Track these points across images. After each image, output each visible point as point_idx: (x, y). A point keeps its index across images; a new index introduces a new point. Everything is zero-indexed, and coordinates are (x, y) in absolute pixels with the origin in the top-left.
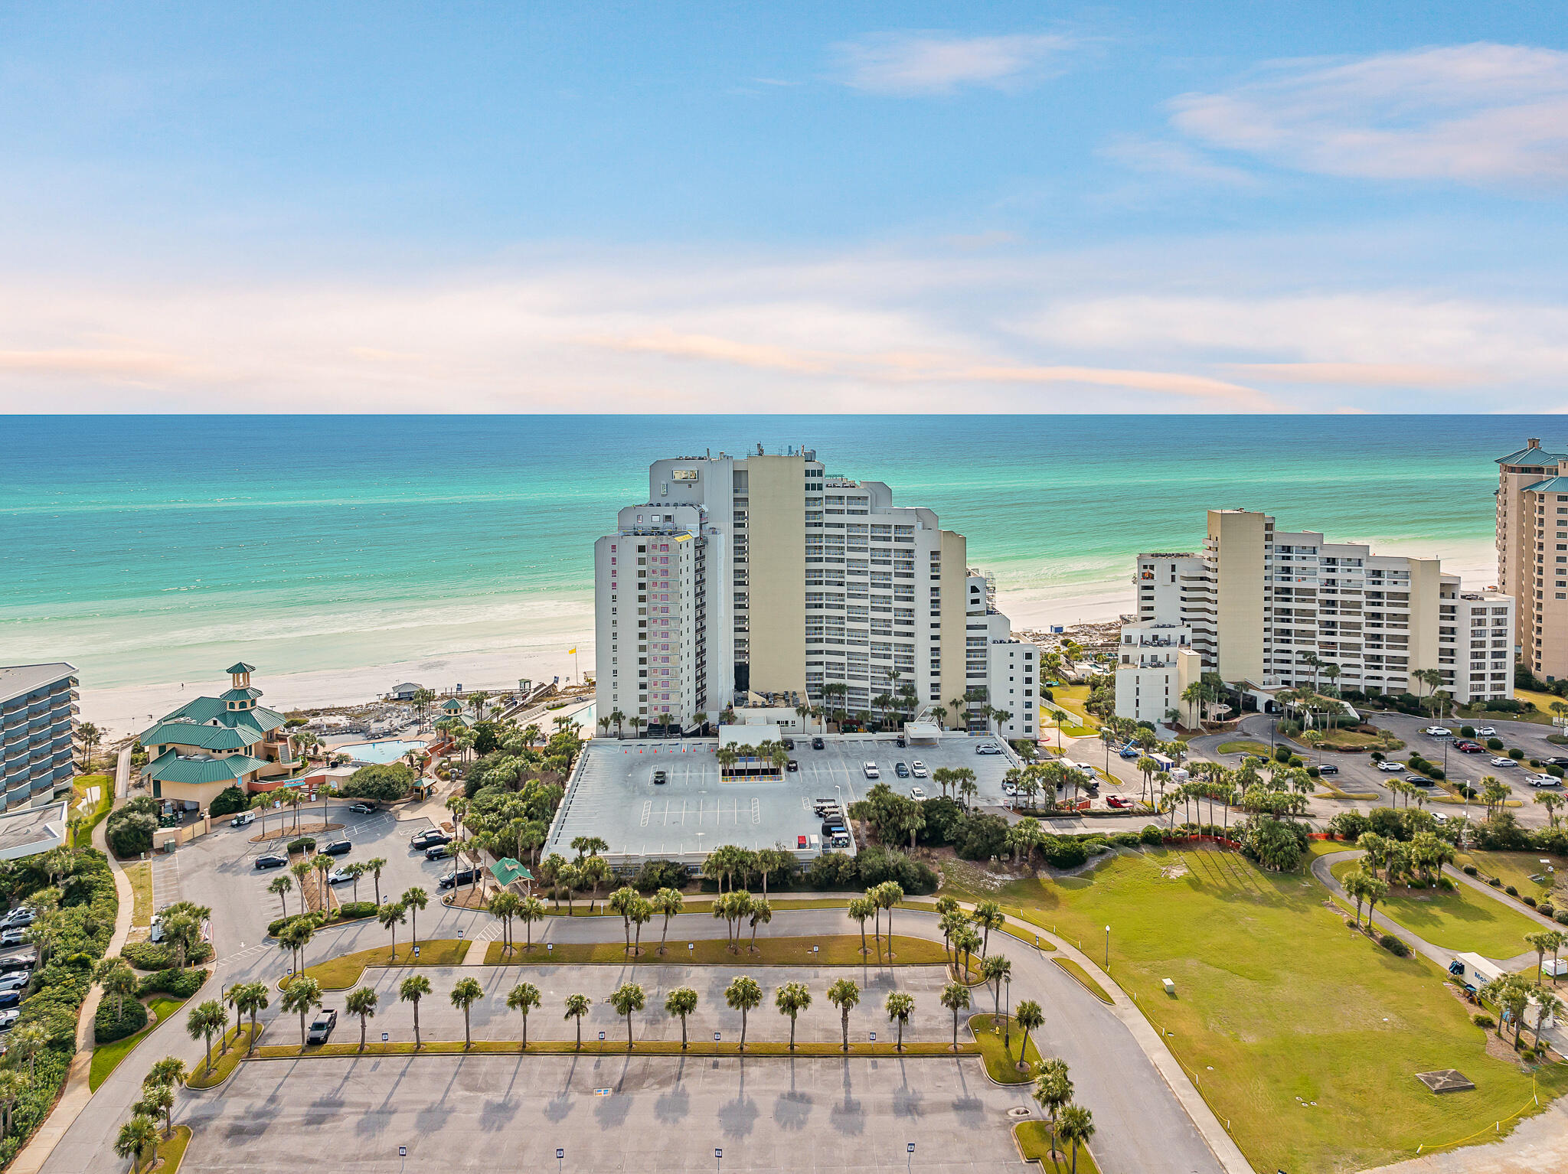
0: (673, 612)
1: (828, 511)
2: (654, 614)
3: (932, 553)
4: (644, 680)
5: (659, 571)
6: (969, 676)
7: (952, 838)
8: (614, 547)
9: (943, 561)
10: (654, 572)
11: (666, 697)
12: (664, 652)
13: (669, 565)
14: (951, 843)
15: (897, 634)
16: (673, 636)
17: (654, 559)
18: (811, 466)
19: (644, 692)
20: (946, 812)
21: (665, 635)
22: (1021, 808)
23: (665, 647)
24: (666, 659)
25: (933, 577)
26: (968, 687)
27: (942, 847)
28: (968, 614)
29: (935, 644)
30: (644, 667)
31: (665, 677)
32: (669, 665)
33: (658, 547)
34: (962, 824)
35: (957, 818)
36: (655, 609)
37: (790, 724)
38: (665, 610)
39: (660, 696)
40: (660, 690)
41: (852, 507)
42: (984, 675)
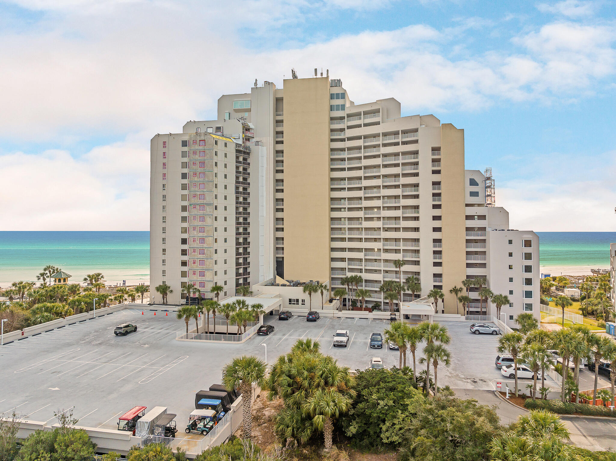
0: (209, 198)
1: (349, 127)
2: (194, 201)
3: (434, 149)
4: (185, 258)
5: (198, 163)
6: (468, 265)
7: (395, 438)
8: (164, 143)
9: (442, 155)
10: (194, 164)
11: (202, 274)
12: (201, 234)
13: (206, 158)
14: (392, 446)
15: (406, 229)
16: (209, 221)
17: (195, 153)
18: (335, 90)
19: (185, 269)
20: (392, 389)
21: (202, 218)
22: (523, 397)
23: (202, 230)
24: (202, 240)
25: (434, 172)
26: (468, 277)
27: (376, 453)
28: (467, 205)
29: (437, 235)
30: (185, 247)
31: (201, 256)
32: (205, 245)
33: (198, 142)
34: (414, 415)
35: (407, 401)
36: (195, 196)
37: (300, 302)
38: (202, 197)
39: (198, 273)
40: (197, 267)
41: (368, 121)
42: (484, 265)
